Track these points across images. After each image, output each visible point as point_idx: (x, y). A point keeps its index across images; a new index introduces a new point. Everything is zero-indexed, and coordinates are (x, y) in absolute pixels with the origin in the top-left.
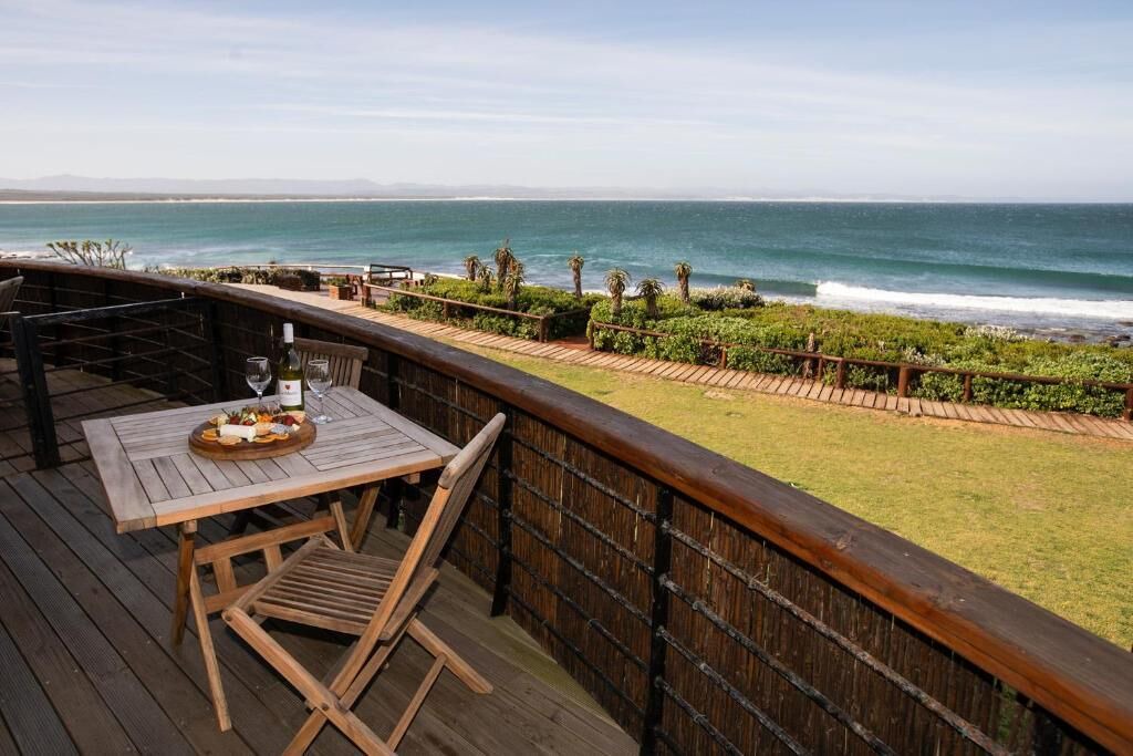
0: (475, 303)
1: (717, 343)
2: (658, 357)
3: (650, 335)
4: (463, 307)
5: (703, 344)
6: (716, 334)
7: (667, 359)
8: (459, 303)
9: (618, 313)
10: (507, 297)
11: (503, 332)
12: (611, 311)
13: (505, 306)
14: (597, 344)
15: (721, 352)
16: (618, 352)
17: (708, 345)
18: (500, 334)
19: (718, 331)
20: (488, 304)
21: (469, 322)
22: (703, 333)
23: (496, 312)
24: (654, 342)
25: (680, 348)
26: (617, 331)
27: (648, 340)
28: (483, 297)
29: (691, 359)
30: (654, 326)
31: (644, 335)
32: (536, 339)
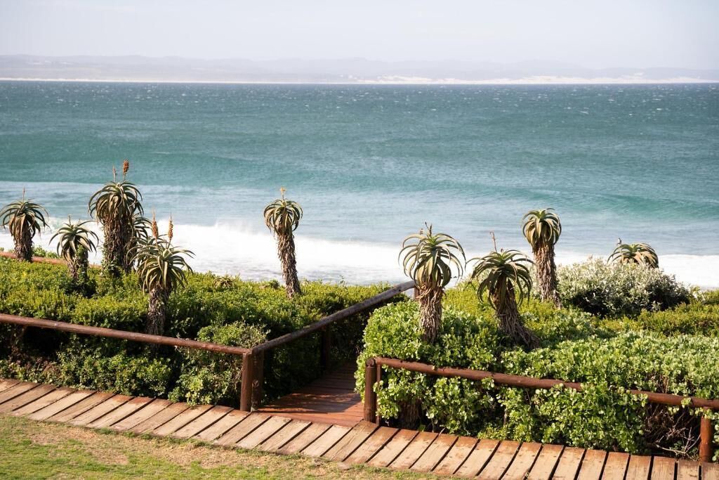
0: (67, 319)
1: (686, 402)
2: (537, 435)
3: (519, 387)
4: (33, 331)
5: (649, 401)
6: (680, 378)
7: (561, 440)
8: (19, 319)
9: (433, 336)
10: (143, 302)
11: (143, 390)
12: (419, 331)
13: (141, 323)
14: (384, 411)
15: (697, 421)
16: (436, 427)
17: (663, 406)
18: (135, 394)
19: (684, 372)
20: (99, 319)
21: (49, 370)
22: (646, 376)
23: (119, 339)
24: (526, 401)
25: (593, 413)
26: (432, 378)
27: (511, 399)
28: (84, 306)
29: (624, 444)
30: (524, 364)
31: (500, 387)
32: (230, 401)
